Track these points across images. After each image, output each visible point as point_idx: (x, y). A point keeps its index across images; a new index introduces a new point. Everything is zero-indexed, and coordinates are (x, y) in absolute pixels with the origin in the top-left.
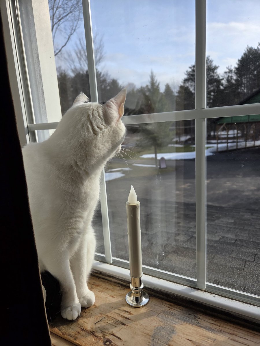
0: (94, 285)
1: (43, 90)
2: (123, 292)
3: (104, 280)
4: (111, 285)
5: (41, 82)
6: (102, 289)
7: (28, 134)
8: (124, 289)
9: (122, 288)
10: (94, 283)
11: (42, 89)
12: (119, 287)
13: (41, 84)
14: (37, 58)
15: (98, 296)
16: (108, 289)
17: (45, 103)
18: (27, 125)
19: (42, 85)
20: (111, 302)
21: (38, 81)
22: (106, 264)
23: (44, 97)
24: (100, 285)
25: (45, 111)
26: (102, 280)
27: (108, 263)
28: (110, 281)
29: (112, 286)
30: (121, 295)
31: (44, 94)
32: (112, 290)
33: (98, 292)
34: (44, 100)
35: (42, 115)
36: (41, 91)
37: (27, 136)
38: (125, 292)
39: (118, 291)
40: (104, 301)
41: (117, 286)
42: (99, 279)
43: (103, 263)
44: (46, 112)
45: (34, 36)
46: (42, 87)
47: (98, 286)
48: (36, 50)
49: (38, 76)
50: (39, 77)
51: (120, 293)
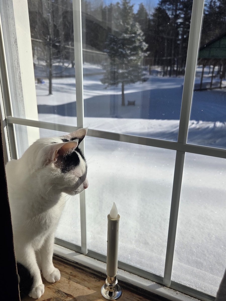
0: (71, 275)
1: (21, 77)
2: (98, 284)
3: (80, 271)
4: (87, 275)
5: (19, 68)
6: (79, 280)
7: (6, 126)
8: (99, 281)
9: (97, 279)
10: (71, 273)
11: (19, 75)
12: (94, 278)
13: (19, 70)
14: (15, 43)
15: (76, 288)
16: (84, 280)
17: (22, 90)
18: (5, 118)
19: (20, 72)
20: (88, 294)
21: (15, 67)
22: (82, 255)
23: (21, 84)
24: (77, 275)
25: (22, 98)
26: (78, 270)
27: (84, 254)
28: (86, 271)
29: (87, 277)
30: (96, 287)
31: (21, 82)
32: (89, 281)
33: (76, 283)
34: (22, 87)
35: (19, 101)
36: (18, 77)
37: (5, 129)
38: (100, 284)
39: (94, 282)
40: (81, 293)
41: (93, 277)
42: (75, 268)
43: (79, 254)
44: (23, 100)
45: (12, 19)
46: (20, 74)
47: (75, 276)
48: (14, 34)
49: (15, 61)
50: (16, 63)
51: (95, 285)
